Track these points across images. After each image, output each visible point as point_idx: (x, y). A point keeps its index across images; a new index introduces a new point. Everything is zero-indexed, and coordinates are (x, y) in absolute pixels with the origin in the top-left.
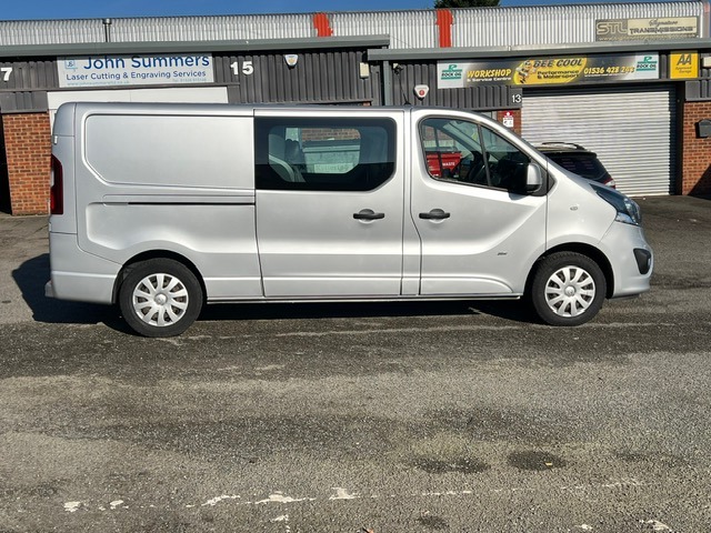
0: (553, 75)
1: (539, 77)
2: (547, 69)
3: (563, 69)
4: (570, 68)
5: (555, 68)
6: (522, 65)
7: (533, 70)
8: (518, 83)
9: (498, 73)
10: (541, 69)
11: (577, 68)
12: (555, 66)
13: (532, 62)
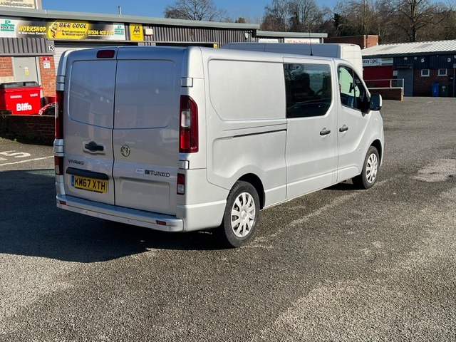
0: (71, 33)
1: (63, 34)
2: (67, 29)
3: (76, 29)
4: (80, 29)
5: (71, 29)
6: (52, 25)
7: (59, 29)
8: (51, 37)
9: (38, 29)
10: (63, 29)
11: (83, 30)
12: (72, 28)
13: (58, 23)
